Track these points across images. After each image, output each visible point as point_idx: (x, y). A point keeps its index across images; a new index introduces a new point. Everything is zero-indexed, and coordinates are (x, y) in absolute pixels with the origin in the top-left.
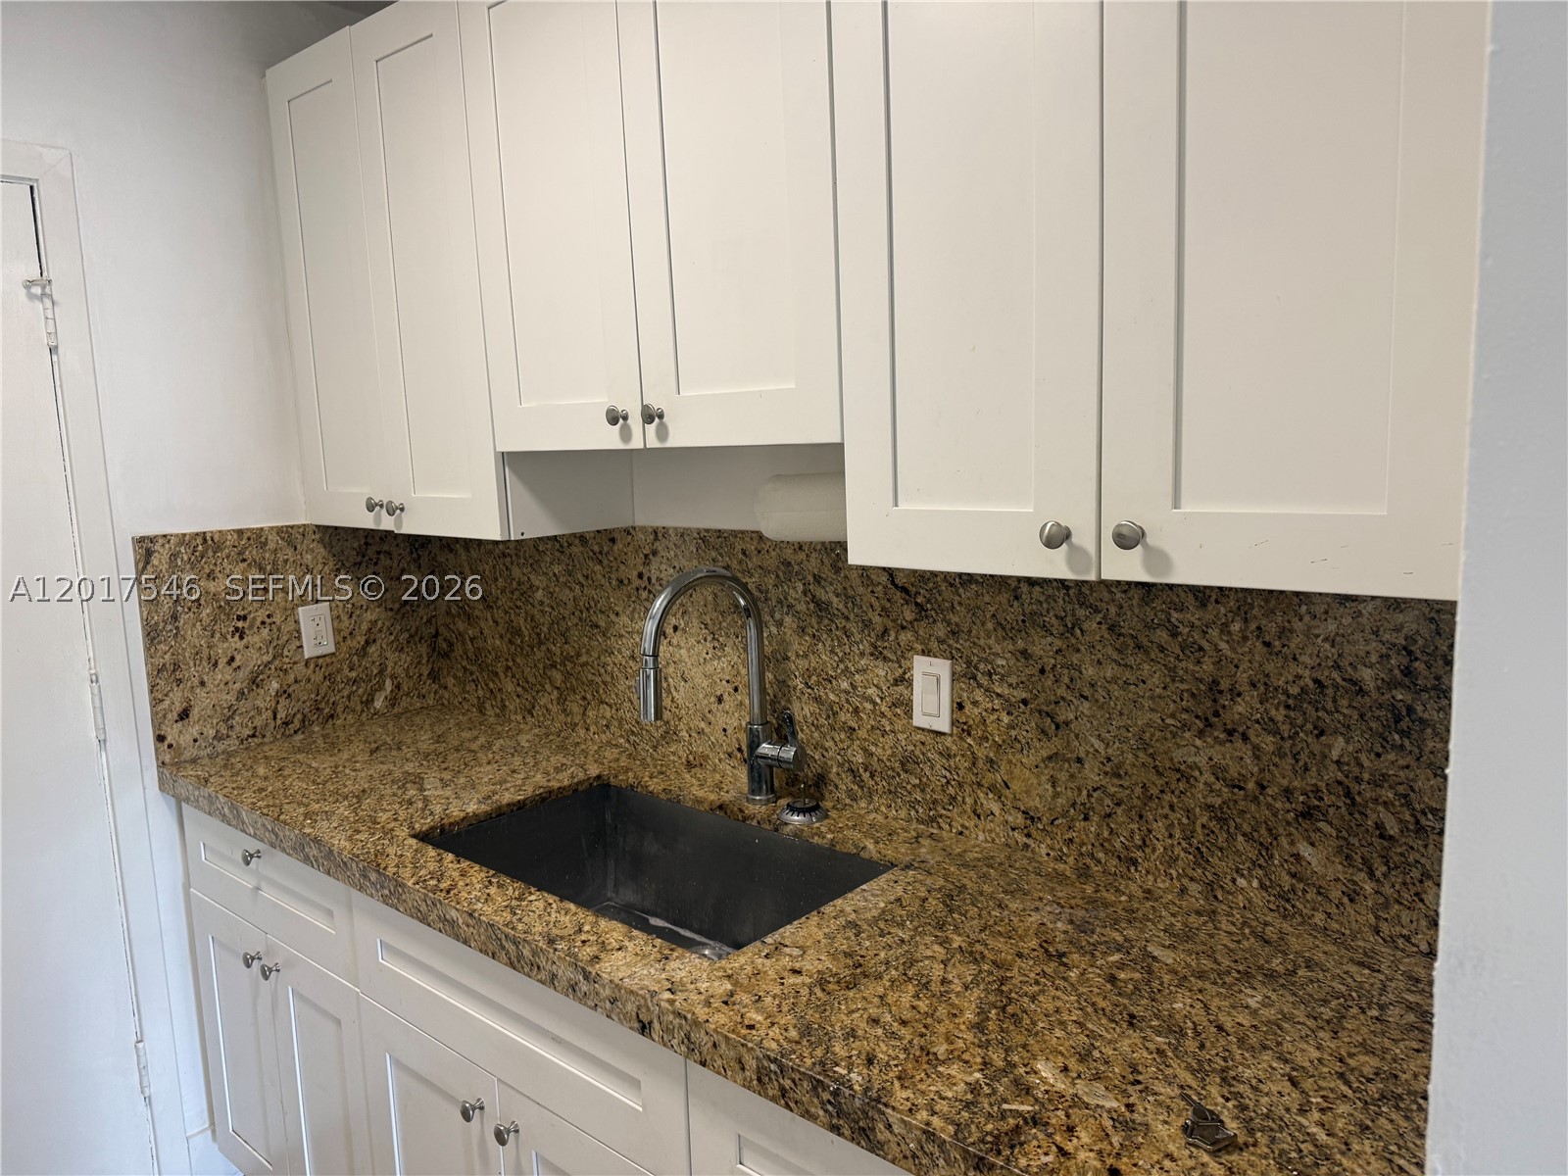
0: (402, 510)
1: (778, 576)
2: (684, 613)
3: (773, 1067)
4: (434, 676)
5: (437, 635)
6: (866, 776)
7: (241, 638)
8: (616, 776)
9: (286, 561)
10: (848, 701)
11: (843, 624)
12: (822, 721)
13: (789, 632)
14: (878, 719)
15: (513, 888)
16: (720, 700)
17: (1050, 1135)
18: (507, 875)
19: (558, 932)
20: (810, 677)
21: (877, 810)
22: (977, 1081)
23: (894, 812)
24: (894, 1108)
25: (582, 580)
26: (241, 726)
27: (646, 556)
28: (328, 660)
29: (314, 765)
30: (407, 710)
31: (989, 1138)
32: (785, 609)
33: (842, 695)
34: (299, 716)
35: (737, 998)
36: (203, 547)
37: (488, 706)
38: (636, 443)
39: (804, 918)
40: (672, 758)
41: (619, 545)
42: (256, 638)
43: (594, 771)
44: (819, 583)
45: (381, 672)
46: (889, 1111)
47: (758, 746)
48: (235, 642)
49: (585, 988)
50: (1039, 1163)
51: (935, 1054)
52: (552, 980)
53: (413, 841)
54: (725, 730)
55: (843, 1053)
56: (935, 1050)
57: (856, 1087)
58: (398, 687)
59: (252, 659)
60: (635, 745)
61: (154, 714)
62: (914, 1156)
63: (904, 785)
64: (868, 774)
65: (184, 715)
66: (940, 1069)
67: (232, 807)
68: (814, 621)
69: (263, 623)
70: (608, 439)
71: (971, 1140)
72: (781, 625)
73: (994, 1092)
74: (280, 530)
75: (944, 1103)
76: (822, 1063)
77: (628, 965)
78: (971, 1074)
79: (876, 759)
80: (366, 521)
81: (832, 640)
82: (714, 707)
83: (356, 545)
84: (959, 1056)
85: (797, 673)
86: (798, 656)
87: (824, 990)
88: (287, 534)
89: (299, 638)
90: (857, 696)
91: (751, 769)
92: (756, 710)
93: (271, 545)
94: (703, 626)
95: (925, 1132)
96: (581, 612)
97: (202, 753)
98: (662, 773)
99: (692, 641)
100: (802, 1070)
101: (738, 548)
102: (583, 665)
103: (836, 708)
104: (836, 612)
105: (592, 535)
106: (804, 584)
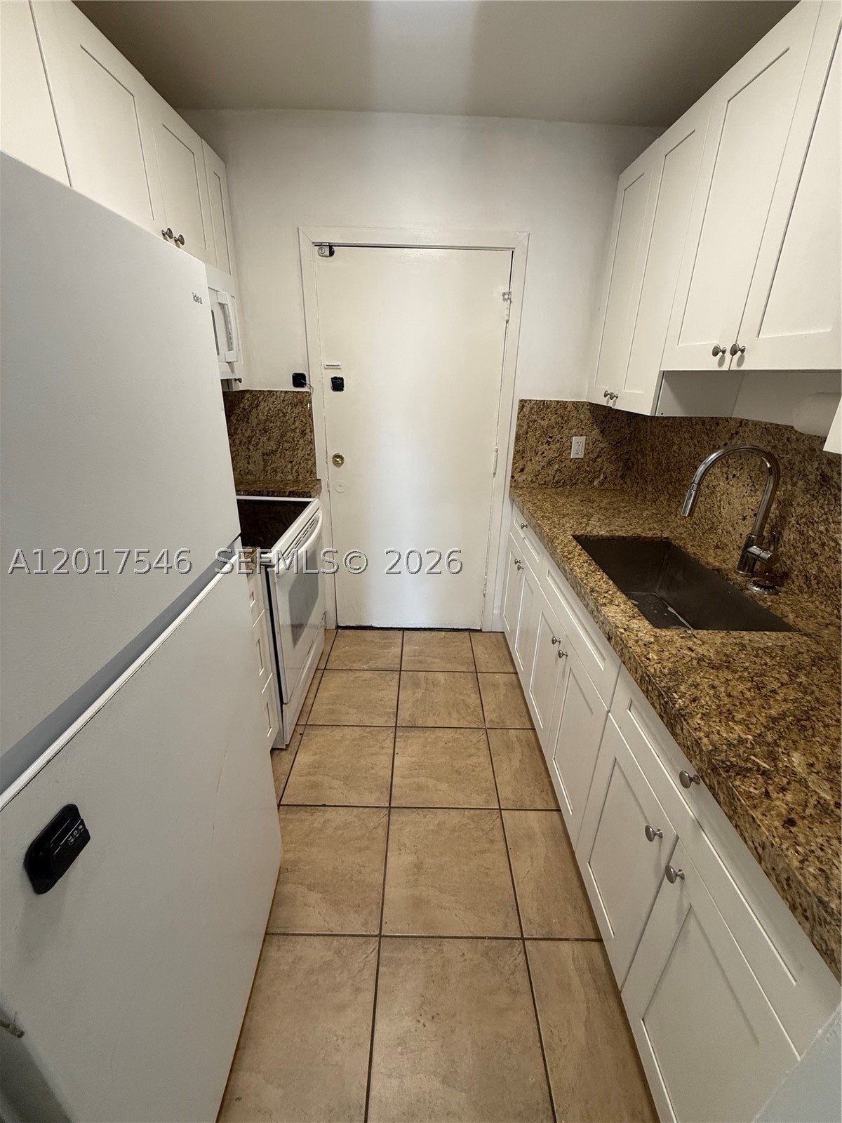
0: (617, 397)
1: (804, 456)
2: (742, 468)
3: (647, 678)
4: (623, 477)
5: (629, 459)
6: (814, 582)
7: (549, 445)
8: (675, 540)
9: (573, 416)
10: (820, 538)
11: (836, 492)
12: (799, 545)
13: (798, 490)
14: (836, 553)
15: (594, 566)
16: (744, 518)
17: (767, 784)
18: (595, 561)
19: (598, 589)
20: (801, 519)
21: (812, 602)
22: (747, 739)
23: (824, 607)
24: (688, 723)
25: (696, 443)
26: (541, 480)
27: (732, 434)
28: (580, 460)
29: (559, 500)
30: (607, 489)
31: (728, 763)
32: (801, 477)
33: (818, 534)
34: (563, 481)
35: (652, 646)
36: (543, 405)
37: (639, 495)
38: (725, 368)
39: (717, 631)
40: (710, 541)
41: (720, 427)
42: (554, 446)
43: (665, 535)
44: (830, 464)
45: (600, 470)
46: (685, 723)
47: (750, 546)
48: (546, 446)
49: (596, 614)
50: (747, 789)
51: (734, 716)
52: (587, 606)
53: (571, 537)
54: (741, 534)
55: (683, 690)
56: (735, 714)
57: (677, 706)
58: (606, 478)
59: (551, 455)
60: (695, 529)
61: (513, 468)
62: (688, 748)
63: (837, 594)
64: (816, 581)
65: (522, 470)
66: (730, 723)
67: (523, 507)
68: (817, 487)
69: (558, 441)
70: (711, 364)
71: (717, 758)
72: (795, 485)
73: (753, 748)
74: (573, 403)
75: (717, 736)
76: (669, 688)
77: (615, 612)
78: (747, 734)
79: (824, 574)
80: (603, 401)
81: (825, 500)
82: (739, 521)
83: (604, 413)
84: (748, 724)
85: (794, 515)
86: (798, 504)
87: (698, 663)
88: (576, 405)
89: (570, 449)
90: (828, 536)
91: (743, 556)
92: (757, 526)
93: (569, 409)
94: (749, 477)
95: (696, 740)
96: (691, 459)
97: (525, 486)
98: (699, 546)
99: (741, 484)
100: (657, 685)
101: (786, 436)
102: (684, 485)
103: (810, 540)
104: (834, 484)
105: (708, 420)
106: (819, 464)
